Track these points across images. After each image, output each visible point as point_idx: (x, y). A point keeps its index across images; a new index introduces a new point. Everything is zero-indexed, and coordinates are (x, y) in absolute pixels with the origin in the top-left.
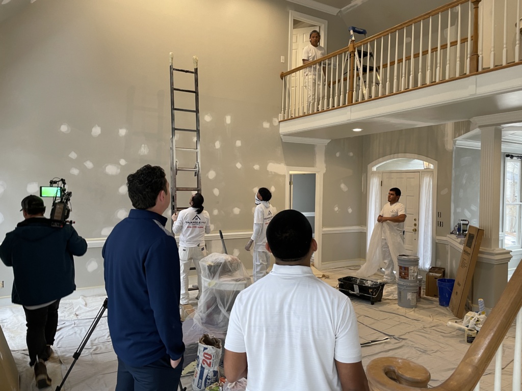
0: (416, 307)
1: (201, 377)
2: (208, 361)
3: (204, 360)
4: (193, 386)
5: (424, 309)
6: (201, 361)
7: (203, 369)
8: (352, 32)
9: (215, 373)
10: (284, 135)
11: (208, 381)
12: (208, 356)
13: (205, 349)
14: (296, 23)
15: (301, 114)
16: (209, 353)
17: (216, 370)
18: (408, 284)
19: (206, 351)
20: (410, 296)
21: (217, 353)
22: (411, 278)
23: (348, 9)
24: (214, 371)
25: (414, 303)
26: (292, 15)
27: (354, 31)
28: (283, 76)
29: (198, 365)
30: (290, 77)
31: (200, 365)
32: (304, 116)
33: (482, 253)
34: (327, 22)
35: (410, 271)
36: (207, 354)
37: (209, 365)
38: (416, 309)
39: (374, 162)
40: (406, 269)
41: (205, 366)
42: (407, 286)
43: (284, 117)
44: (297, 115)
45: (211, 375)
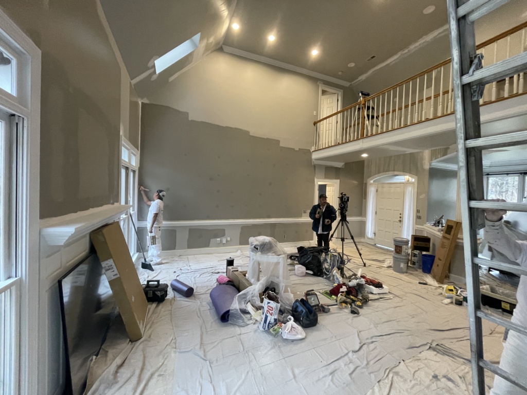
0: (406, 272)
1: (265, 321)
2: (271, 312)
3: (267, 311)
4: (260, 327)
5: (412, 274)
6: (265, 311)
7: (266, 317)
8: (360, 94)
9: (275, 320)
10: (315, 160)
11: (270, 325)
12: (271, 308)
13: (269, 303)
14: (324, 92)
15: (327, 146)
16: (271, 306)
17: (276, 318)
18: (402, 257)
19: (269, 305)
20: (402, 265)
21: (277, 307)
22: (403, 254)
23: (357, 82)
24: (275, 319)
25: (405, 270)
26: (322, 87)
27: (362, 94)
28: (315, 124)
29: (263, 313)
30: (319, 125)
31: (265, 314)
32: (329, 147)
33: (459, 239)
34: (342, 91)
35: (403, 249)
36: (270, 307)
37: (271, 314)
38: (407, 274)
39: (372, 177)
40: (401, 247)
41: (268, 315)
42: (400, 259)
43: (315, 148)
44: (324, 147)
45: (272, 321)
